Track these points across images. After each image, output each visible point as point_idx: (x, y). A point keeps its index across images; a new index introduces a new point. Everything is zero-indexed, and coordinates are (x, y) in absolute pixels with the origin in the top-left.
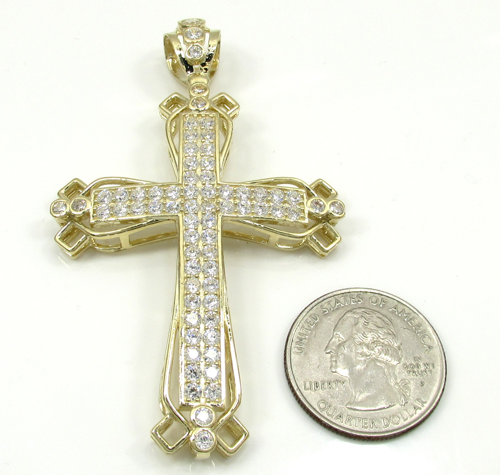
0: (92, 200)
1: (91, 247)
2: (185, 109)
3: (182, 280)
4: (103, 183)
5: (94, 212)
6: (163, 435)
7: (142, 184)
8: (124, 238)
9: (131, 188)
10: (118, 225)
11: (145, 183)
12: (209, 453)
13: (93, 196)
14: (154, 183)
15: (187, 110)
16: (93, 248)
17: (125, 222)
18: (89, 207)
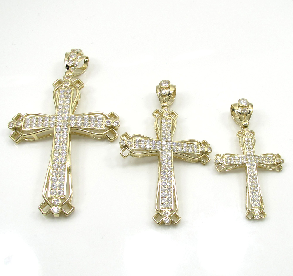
0: (23, 122)
1: (23, 139)
2: (62, 85)
3: (53, 152)
4: (28, 115)
5: (23, 126)
6: (43, 209)
7: (42, 115)
8: (35, 136)
9: (37, 117)
10: (32, 131)
11: (43, 115)
12: (58, 215)
13: (24, 120)
14: (47, 115)
15: (62, 86)
16: (24, 139)
17: (35, 130)
18: (22, 124)
